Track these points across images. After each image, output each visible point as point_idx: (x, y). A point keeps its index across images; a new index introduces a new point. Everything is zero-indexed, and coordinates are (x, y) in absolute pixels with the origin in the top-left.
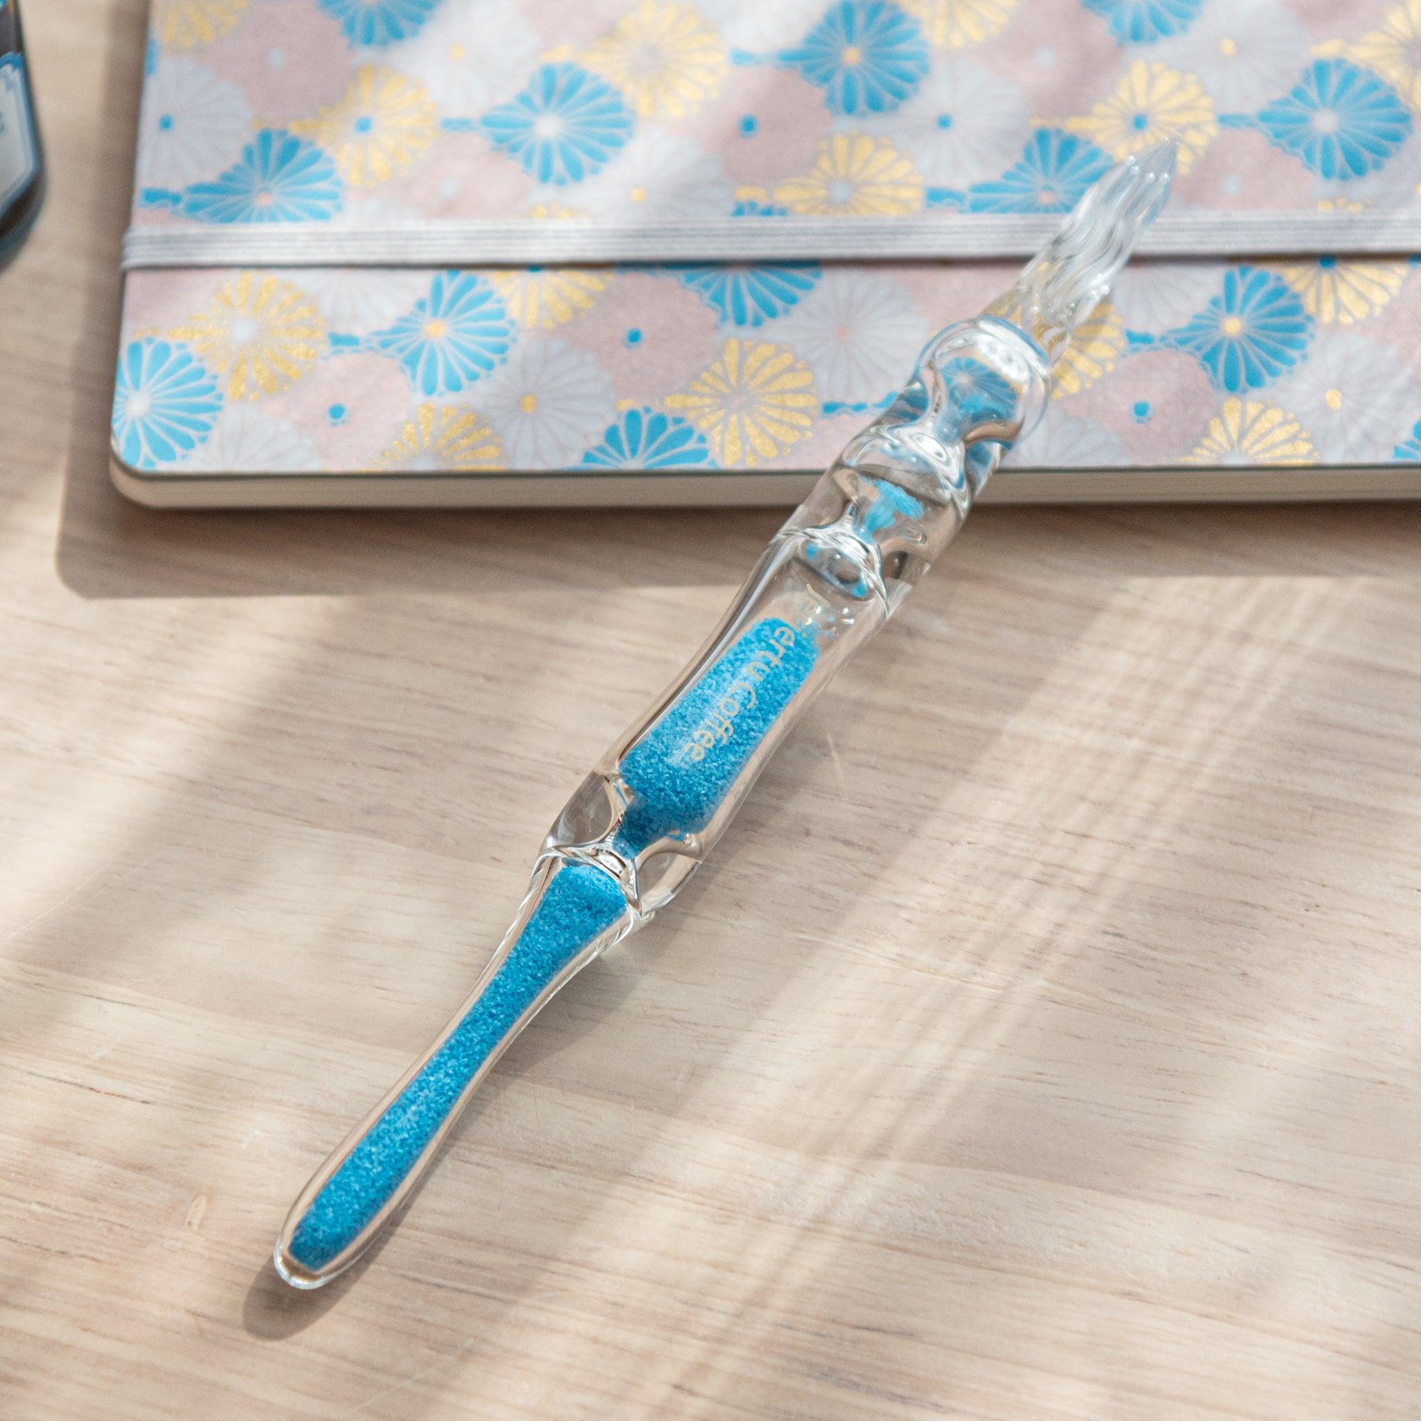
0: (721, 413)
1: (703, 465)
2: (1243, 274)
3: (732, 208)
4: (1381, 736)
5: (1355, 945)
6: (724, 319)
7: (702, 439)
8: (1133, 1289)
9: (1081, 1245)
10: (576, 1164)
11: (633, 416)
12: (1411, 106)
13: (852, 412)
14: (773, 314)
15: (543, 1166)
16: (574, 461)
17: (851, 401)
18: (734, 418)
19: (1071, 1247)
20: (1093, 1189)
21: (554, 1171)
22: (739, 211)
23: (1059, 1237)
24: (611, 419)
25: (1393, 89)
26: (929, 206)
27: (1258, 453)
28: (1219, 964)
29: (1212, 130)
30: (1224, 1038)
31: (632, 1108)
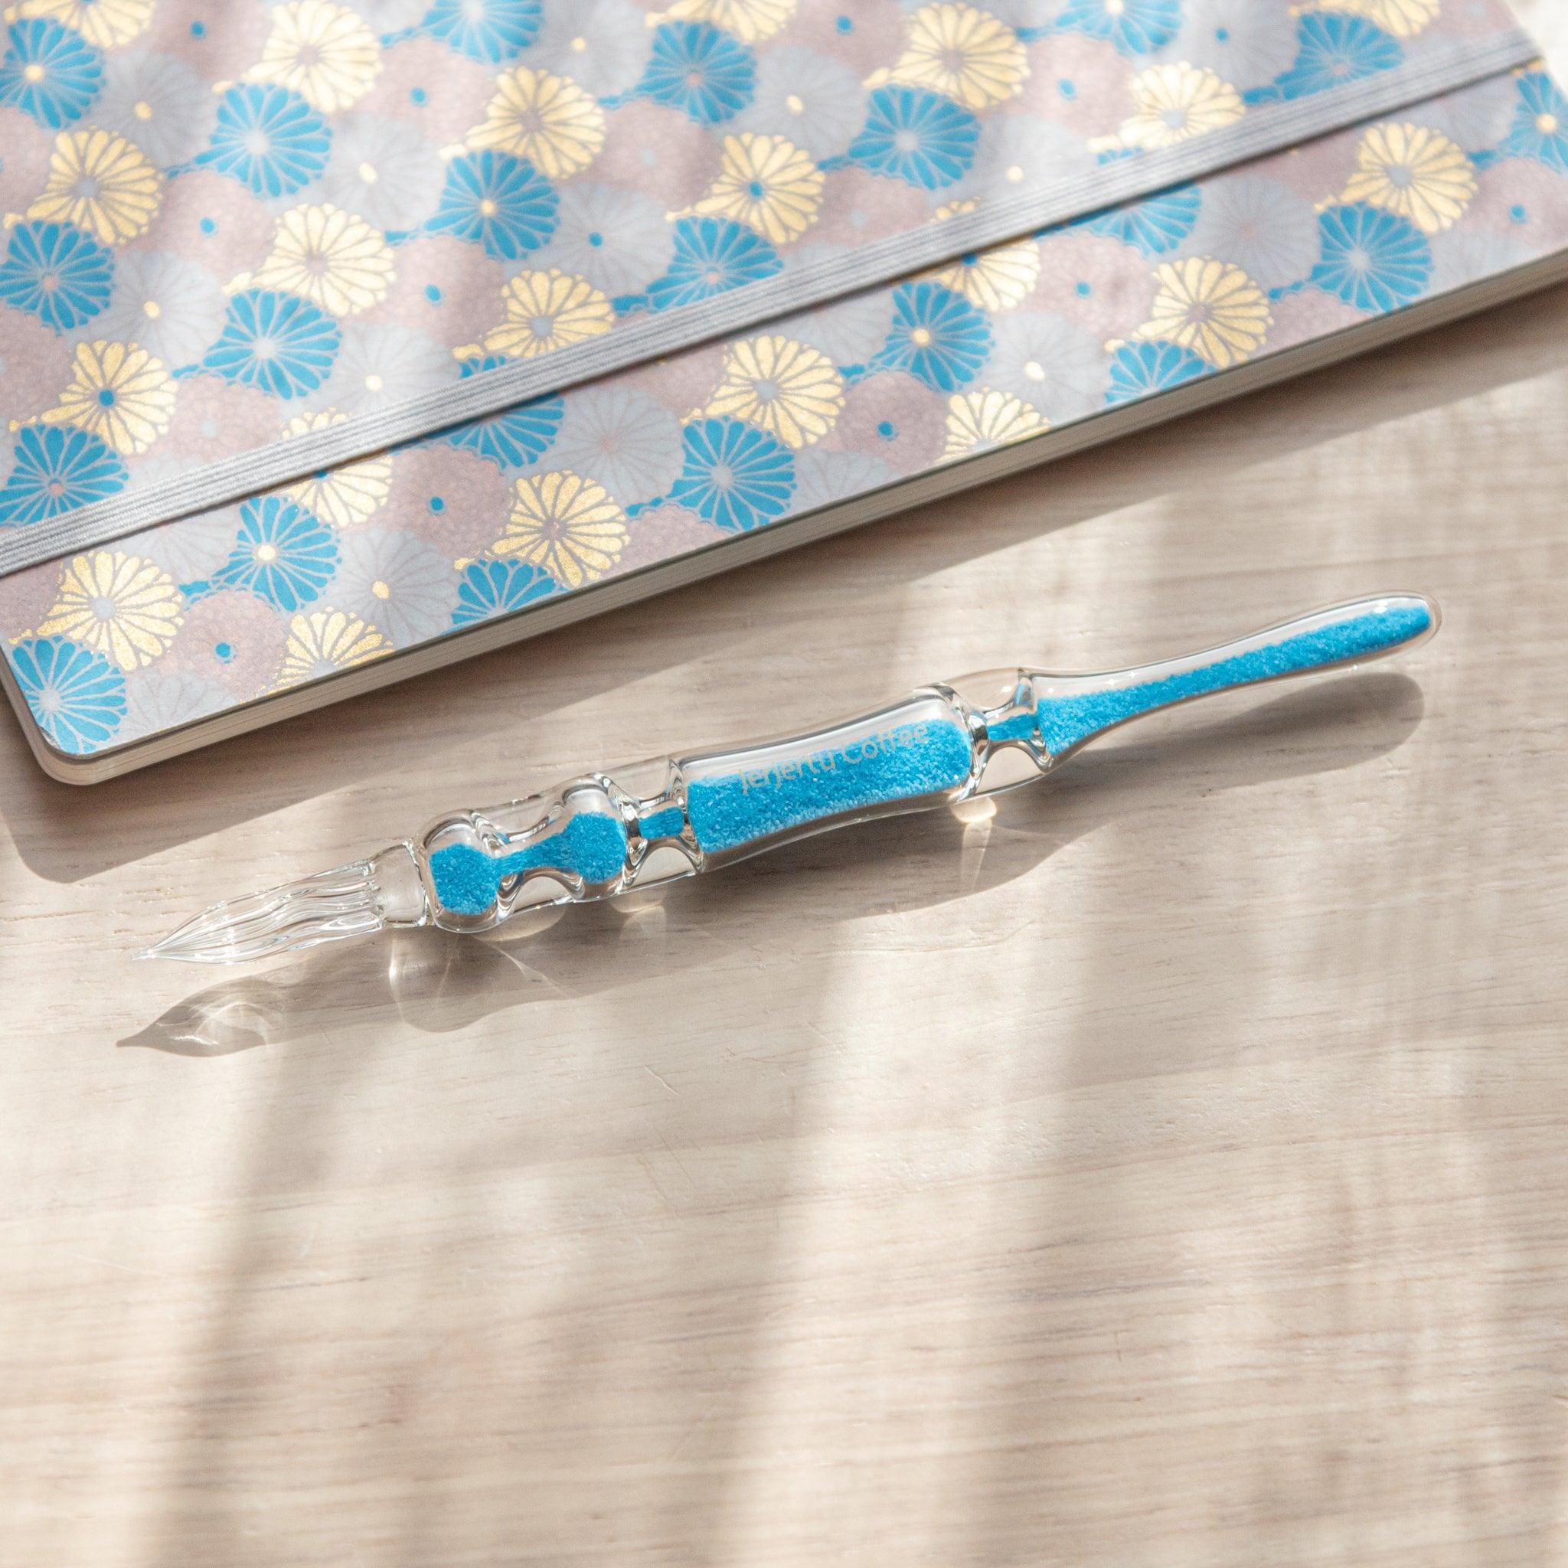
0: (546, 544)
1: (555, 593)
2: (908, 290)
3: (460, 371)
4: (1189, 637)
5: (1255, 811)
6: (504, 465)
7: (541, 572)
8: (1228, 1142)
9: (1169, 1123)
10: (739, 1203)
11: (472, 570)
12: (968, 106)
13: (653, 508)
14: (542, 448)
15: (715, 1213)
16: (447, 626)
17: (646, 499)
18: (558, 545)
19: (1161, 1127)
20: (1155, 1075)
21: (726, 1215)
22: (466, 372)
23: (1149, 1122)
24: (457, 580)
25: (945, 97)
26: (620, 316)
27: (998, 435)
28: (1158, 863)
29: (820, 177)
30: (1193, 920)
31: (761, 1142)
